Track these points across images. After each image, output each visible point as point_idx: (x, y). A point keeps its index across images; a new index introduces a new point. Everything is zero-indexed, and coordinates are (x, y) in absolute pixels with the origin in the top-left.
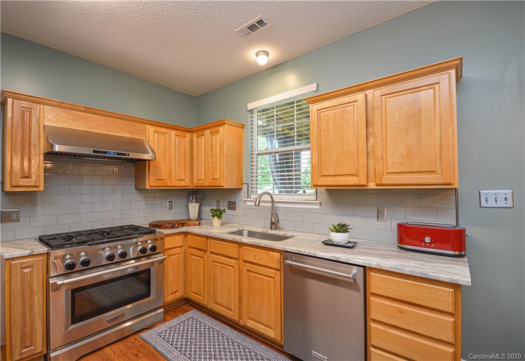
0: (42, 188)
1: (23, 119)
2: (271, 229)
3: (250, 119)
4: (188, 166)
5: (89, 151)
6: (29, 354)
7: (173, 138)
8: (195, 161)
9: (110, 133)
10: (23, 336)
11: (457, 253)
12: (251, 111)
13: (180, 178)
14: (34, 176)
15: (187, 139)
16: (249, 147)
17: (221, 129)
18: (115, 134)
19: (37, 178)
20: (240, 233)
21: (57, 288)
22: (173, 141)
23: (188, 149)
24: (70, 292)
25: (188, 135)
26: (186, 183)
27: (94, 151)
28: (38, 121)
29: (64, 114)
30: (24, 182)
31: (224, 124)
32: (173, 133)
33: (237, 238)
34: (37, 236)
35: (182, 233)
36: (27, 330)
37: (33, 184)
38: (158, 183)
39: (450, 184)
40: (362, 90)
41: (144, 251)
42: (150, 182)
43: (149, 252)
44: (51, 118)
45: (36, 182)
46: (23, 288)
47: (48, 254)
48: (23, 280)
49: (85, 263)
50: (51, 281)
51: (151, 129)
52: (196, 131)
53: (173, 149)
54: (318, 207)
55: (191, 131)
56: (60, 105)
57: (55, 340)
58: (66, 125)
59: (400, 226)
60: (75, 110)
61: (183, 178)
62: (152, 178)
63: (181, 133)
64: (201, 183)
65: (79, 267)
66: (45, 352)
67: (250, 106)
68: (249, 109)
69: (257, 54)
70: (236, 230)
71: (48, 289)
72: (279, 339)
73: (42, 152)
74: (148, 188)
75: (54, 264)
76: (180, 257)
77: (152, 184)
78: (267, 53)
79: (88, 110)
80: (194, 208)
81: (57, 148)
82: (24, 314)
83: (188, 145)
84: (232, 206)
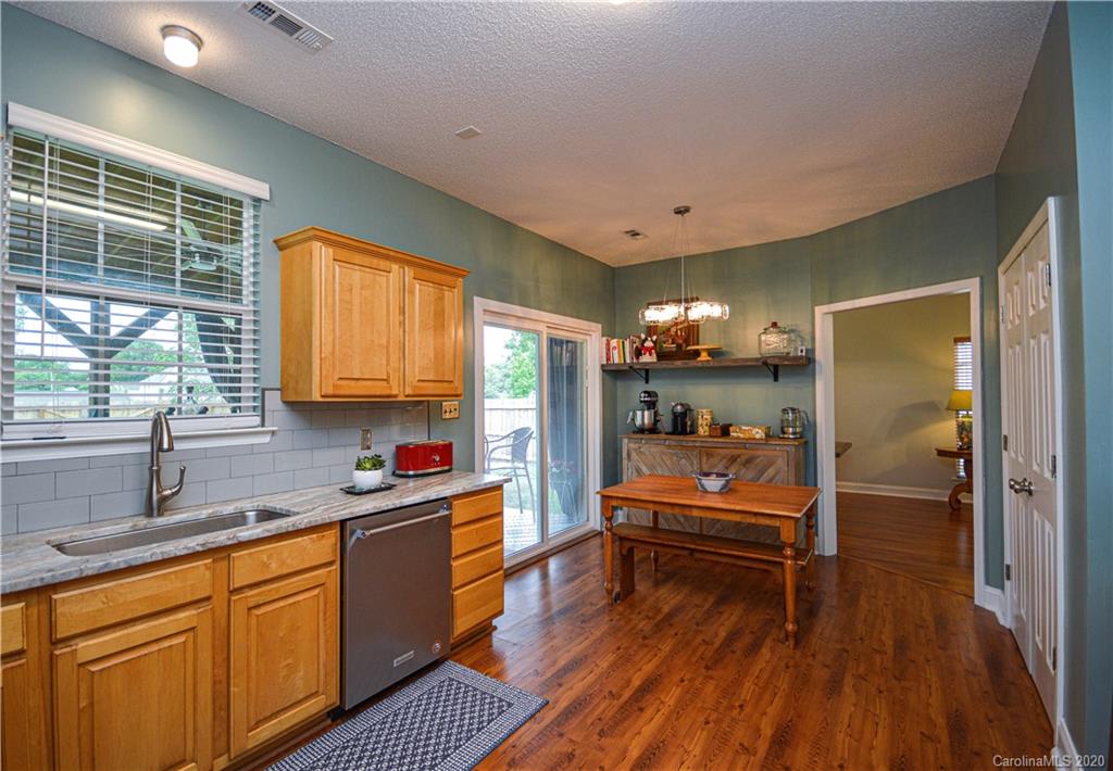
54: (266, 440)
59: (399, 448)
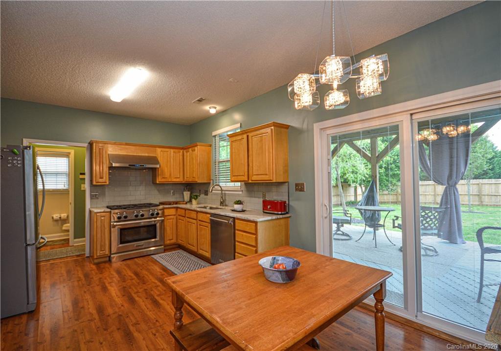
0: (108, 183)
1: (100, 152)
2: (221, 205)
3: (214, 141)
4: (182, 170)
5: (127, 165)
6: (103, 254)
7: (172, 154)
8: (185, 166)
9: (138, 155)
10: (101, 246)
11: (280, 213)
12: (215, 136)
13: (176, 177)
14: (104, 178)
15: (181, 153)
16: (214, 158)
17: (196, 148)
18: (140, 155)
19: (106, 179)
20: (205, 207)
21: (114, 226)
22: (172, 156)
23: (181, 160)
24: (119, 229)
25: (181, 151)
26: (180, 180)
27: (130, 165)
28: (106, 152)
29: (117, 148)
30: (101, 180)
31: (197, 145)
32: (172, 151)
33: (204, 210)
34: (106, 205)
35: (174, 208)
36: (103, 244)
37: (104, 181)
38: (163, 180)
39: (271, 180)
40: (246, 133)
41: (152, 214)
42: (159, 180)
43: (155, 216)
44: (112, 150)
45: (105, 180)
46: (101, 226)
47: (110, 212)
48: (101, 222)
49: (126, 217)
50: (112, 224)
51: (159, 150)
52: (186, 149)
53: (172, 160)
54: (241, 193)
55: (182, 149)
56: (115, 144)
57: (114, 250)
58: (117, 153)
59: (263, 201)
60: (121, 145)
61: (178, 176)
62: (160, 177)
63: (176, 150)
64: (188, 180)
65: (123, 219)
66: (109, 255)
67: (214, 133)
68: (213, 135)
69: (210, 108)
70: (203, 206)
71: (111, 227)
72: (210, 257)
73: (108, 166)
74: (158, 182)
75: (113, 216)
76: (174, 220)
77: (160, 180)
78: (215, 108)
79: (127, 144)
80: (187, 195)
81: (114, 165)
82: (101, 236)
83: (181, 157)
84: (206, 193)
